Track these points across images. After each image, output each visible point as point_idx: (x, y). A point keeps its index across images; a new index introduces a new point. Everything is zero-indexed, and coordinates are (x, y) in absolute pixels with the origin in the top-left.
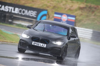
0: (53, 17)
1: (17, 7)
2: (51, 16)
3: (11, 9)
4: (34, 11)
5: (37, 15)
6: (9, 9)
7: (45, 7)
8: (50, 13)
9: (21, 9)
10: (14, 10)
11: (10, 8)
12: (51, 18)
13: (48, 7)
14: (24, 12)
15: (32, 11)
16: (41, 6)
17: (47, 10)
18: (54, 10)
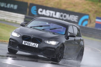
0: (95, 21)
1: (59, 12)
2: (92, 21)
3: (53, 14)
4: (75, 15)
5: (79, 20)
6: (50, 13)
7: (86, 11)
8: (92, 18)
9: (62, 14)
10: (55, 14)
11: (52, 12)
12: (93, 23)
13: (90, 12)
14: (65, 16)
15: (73, 16)
16: (82, 10)
17: (88, 15)
18: (95, 15)
